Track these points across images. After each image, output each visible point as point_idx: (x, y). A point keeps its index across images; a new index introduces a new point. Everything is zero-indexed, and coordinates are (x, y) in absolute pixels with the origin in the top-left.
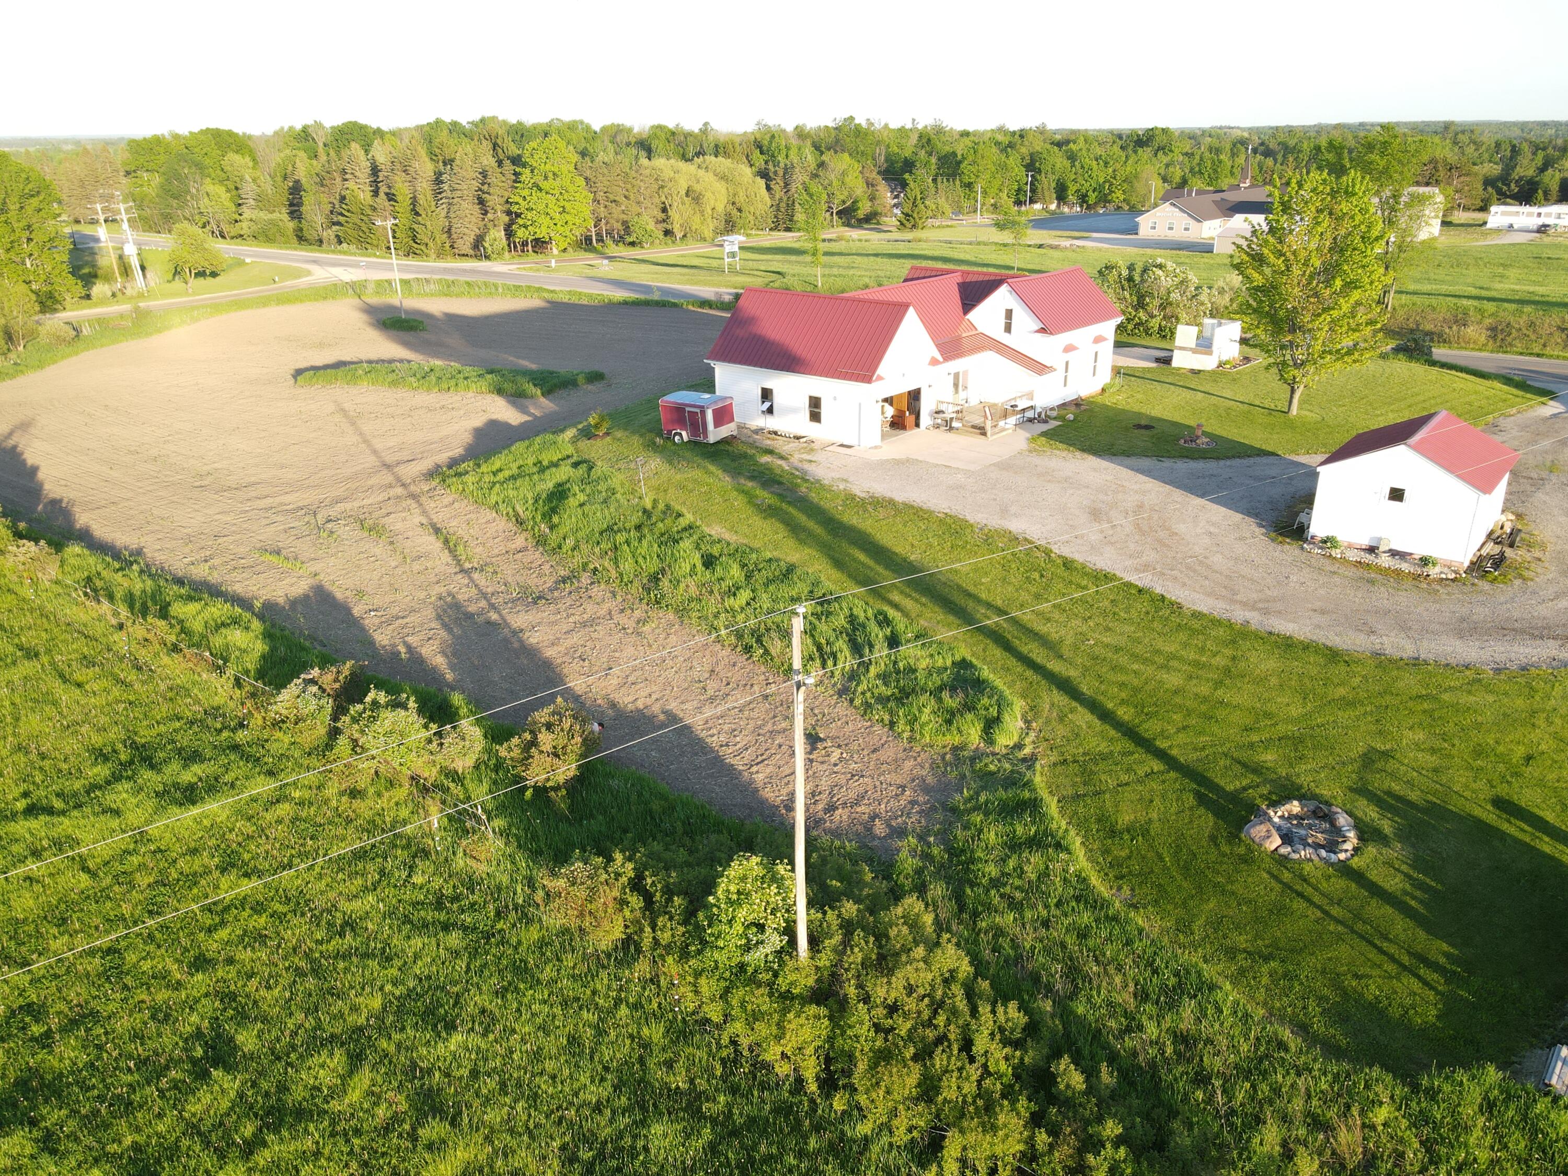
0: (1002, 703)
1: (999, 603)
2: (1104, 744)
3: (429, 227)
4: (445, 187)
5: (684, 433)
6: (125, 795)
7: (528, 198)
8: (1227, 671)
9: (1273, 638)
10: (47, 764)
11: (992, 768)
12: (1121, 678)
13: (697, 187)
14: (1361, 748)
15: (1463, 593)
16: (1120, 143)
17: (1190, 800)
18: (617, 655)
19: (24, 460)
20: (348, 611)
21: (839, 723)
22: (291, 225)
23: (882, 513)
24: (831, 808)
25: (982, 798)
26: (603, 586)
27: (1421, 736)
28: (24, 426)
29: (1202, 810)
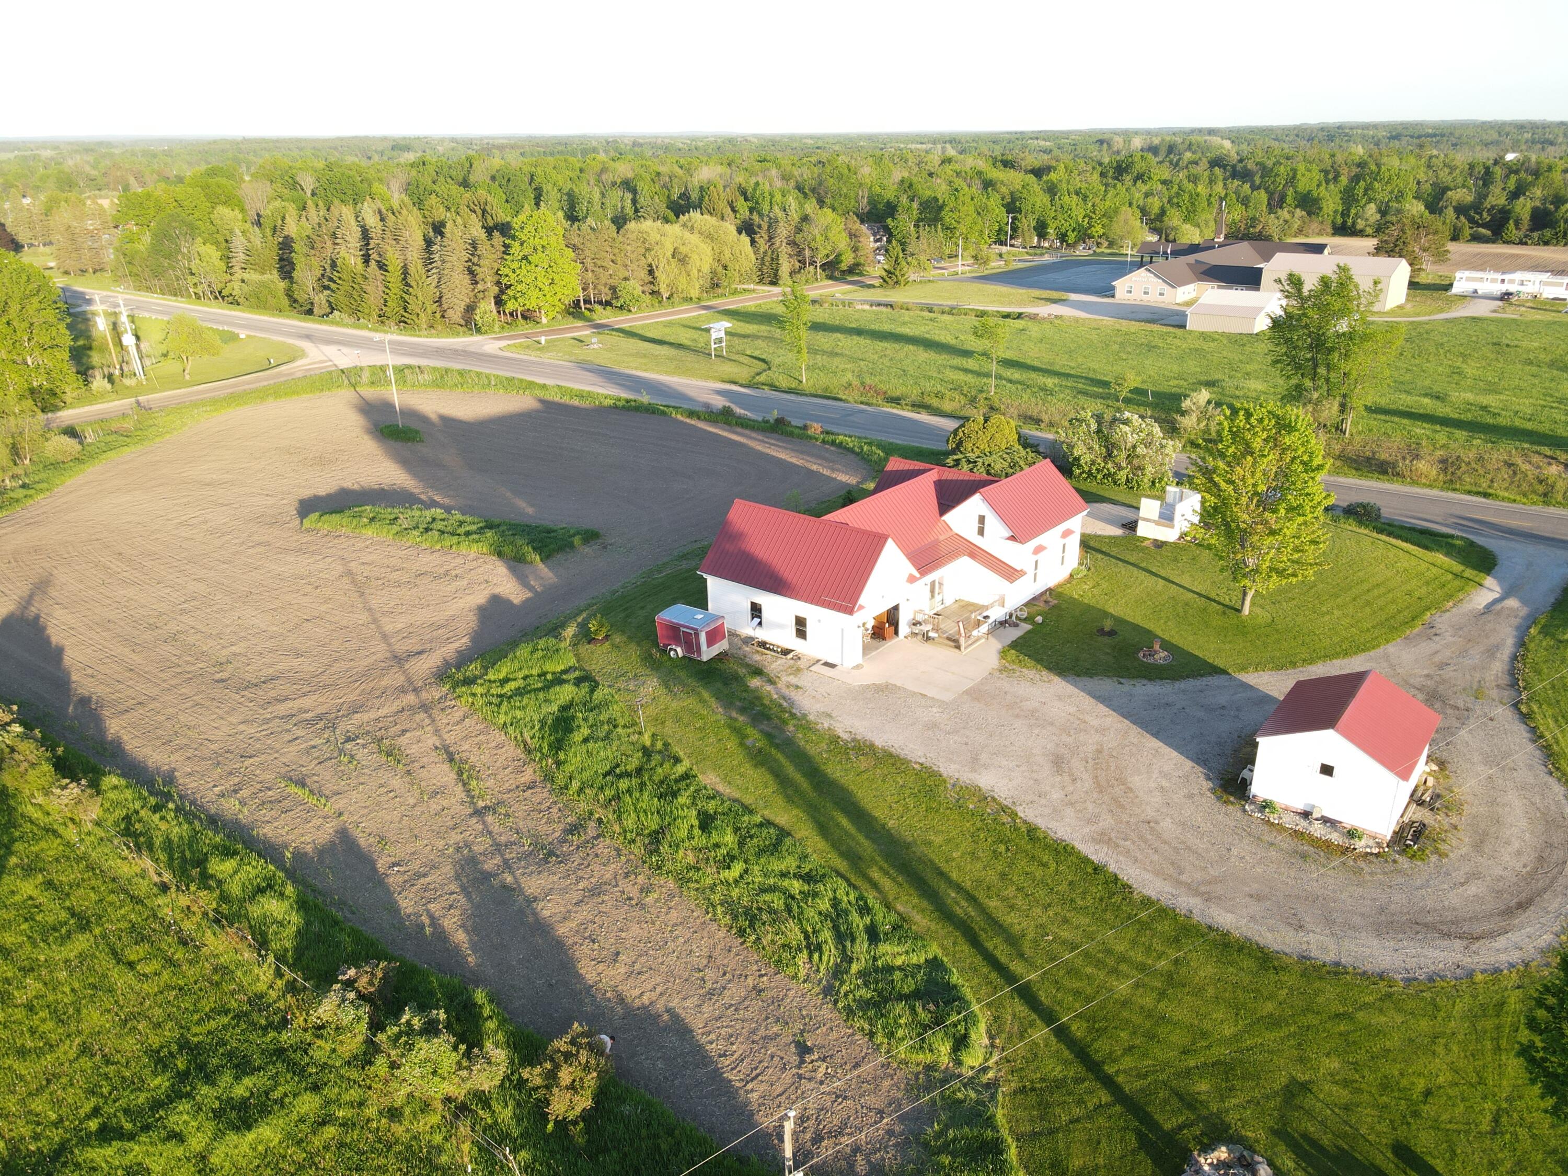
0: (970, 1019)
1: (968, 885)
2: (1059, 1068)
3: (420, 298)
4: (436, 257)
5: (679, 650)
6: (185, 1117)
7: (518, 272)
8: (1169, 977)
9: (1213, 934)
10: (111, 1069)
11: (960, 1095)
12: (1076, 984)
13: (684, 250)
14: (1282, 1079)
15: (1385, 873)
16: (1100, 169)
17: (1133, 1142)
18: (623, 935)
19: (49, 637)
20: (372, 864)
21: (824, 1029)
22: (282, 285)
23: (863, 763)
24: (817, 1139)
25: (951, 1134)
26: (608, 841)
27: (1336, 1065)
28: (42, 586)
29: (1142, 1156)
